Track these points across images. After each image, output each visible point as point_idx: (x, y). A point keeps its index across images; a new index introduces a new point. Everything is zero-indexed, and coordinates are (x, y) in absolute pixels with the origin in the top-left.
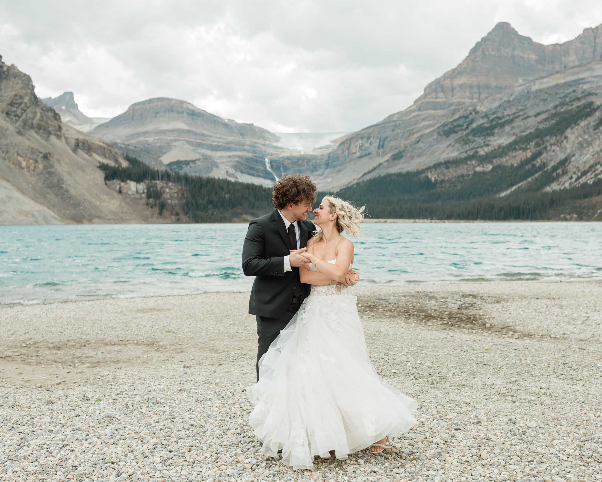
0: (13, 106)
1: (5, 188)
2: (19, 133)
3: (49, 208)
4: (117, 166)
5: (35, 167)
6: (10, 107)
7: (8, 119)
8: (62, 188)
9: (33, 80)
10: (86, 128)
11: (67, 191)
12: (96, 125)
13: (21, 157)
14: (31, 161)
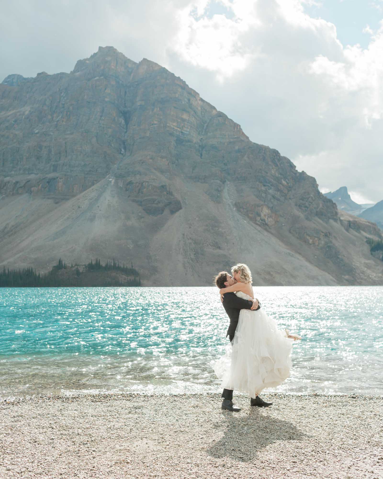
0: (303, 200)
1: (298, 259)
2: (307, 219)
3: (329, 273)
4: (380, 240)
5: (319, 243)
6: (301, 201)
7: (300, 210)
8: (338, 258)
9: (317, 180)
10: (356, 213)
11: (342, 260)
12: (364, 210)
13: (309, 236)
14: (316, 239)
